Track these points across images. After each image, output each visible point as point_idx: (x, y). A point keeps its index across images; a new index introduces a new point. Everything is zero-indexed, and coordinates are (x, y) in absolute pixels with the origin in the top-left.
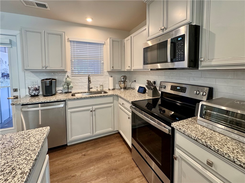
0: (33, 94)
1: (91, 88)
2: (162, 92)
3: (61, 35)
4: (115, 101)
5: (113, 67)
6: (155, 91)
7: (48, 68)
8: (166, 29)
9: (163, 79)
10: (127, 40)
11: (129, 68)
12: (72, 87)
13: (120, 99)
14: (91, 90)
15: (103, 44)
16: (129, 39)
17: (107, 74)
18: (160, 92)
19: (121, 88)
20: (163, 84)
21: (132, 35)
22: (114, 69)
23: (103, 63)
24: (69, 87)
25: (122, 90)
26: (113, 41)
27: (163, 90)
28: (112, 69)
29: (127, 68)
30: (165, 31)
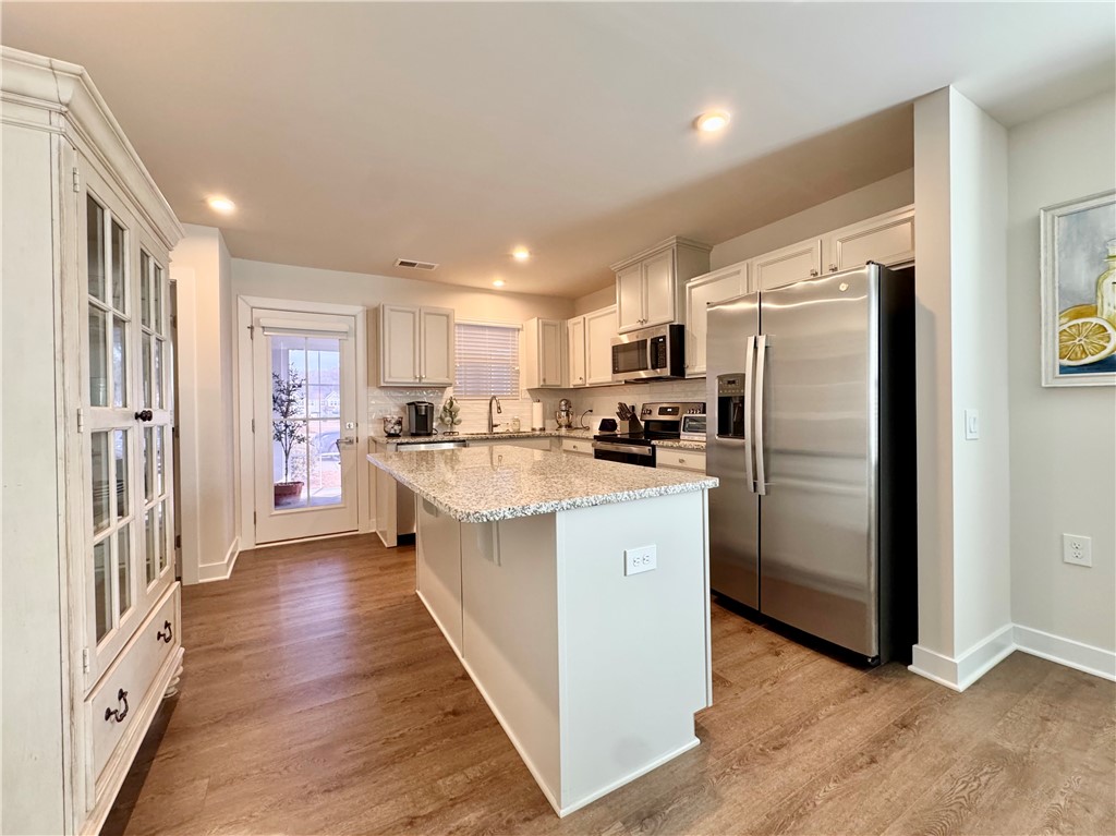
0: (392, 432)
1: (496, 426)
2: (647, 422)
3: (448, 316)
4: (553, 448)
5: (544, 380)
6: (633, 420)
7: (423, 381)
8: (646, 322)
9: (647, 399)
10: (575, 324)
11: (580, 382)
12: (460, 421)
13: (565, 441)
14: (495, 430)
15: (519, 330)
16: (579, 323)
17: (528, 396)
18: (643, 423)
19: (560, 426)
20: (647, 407)
21: (588, 316)
22: (548, 383)
23: (518, 372)
24: (455, 420)
25: (564, 429)
26: (544, 325)
27: (648, 418)
28: (542, 383)
29: (575, 382)
30: (645, 325)
